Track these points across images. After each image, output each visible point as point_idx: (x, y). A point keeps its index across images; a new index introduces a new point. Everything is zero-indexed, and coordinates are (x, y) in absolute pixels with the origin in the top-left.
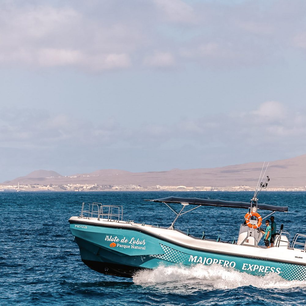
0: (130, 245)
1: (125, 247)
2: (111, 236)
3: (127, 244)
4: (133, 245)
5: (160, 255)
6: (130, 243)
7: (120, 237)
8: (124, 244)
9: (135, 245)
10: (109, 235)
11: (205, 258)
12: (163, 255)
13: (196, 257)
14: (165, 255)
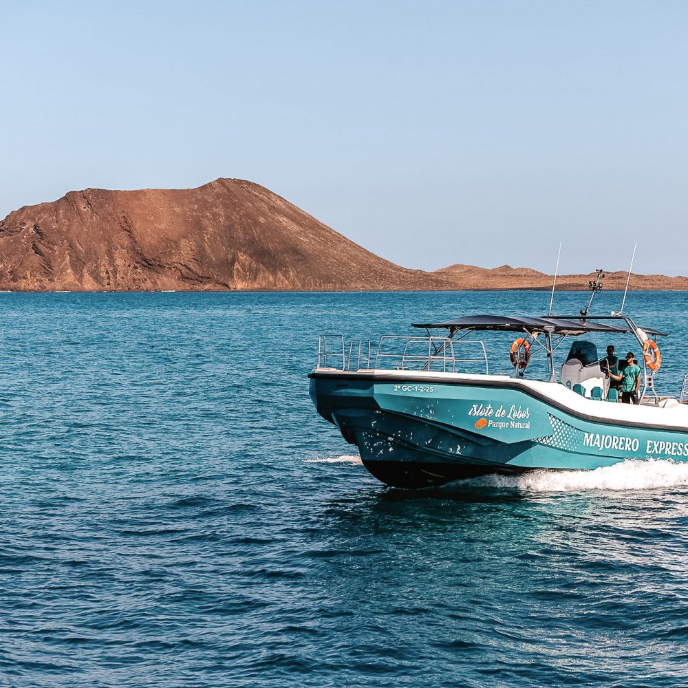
0: (509, 420)
1: (501, 425)
2: (482, 405)
3: (505, 419)
4: (513, 421)
5: (547, 438)
6: (509, 416)
7: (495, 406)
8: (500, 420)
9: (516, 420)
10: (478, 402)
11: (603, 436)
12: (552, 436)
13: (592, 435)
14: (554, 436)
